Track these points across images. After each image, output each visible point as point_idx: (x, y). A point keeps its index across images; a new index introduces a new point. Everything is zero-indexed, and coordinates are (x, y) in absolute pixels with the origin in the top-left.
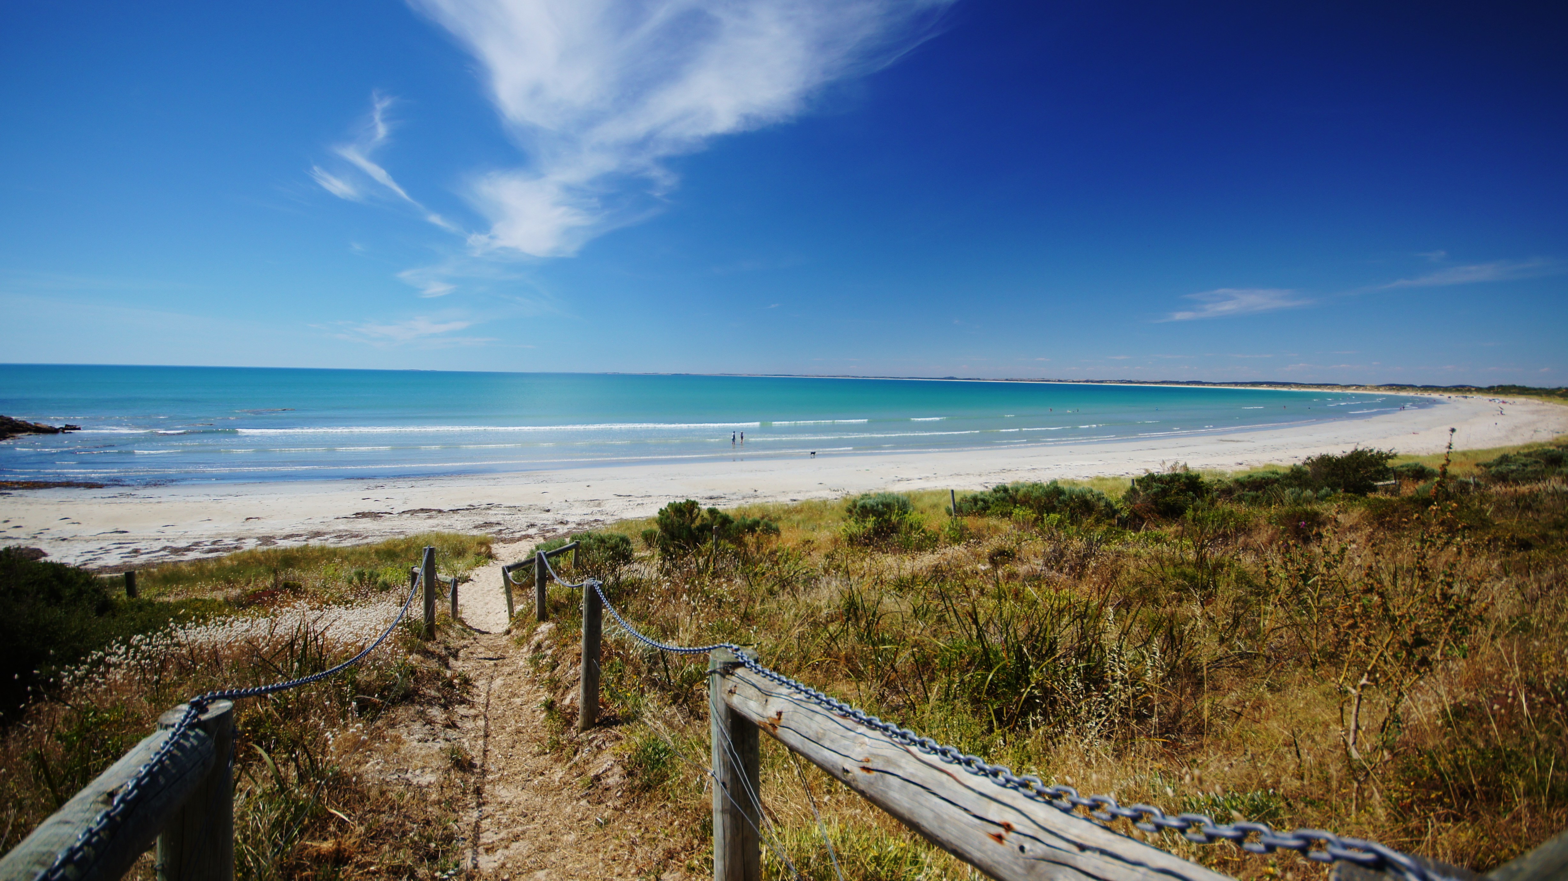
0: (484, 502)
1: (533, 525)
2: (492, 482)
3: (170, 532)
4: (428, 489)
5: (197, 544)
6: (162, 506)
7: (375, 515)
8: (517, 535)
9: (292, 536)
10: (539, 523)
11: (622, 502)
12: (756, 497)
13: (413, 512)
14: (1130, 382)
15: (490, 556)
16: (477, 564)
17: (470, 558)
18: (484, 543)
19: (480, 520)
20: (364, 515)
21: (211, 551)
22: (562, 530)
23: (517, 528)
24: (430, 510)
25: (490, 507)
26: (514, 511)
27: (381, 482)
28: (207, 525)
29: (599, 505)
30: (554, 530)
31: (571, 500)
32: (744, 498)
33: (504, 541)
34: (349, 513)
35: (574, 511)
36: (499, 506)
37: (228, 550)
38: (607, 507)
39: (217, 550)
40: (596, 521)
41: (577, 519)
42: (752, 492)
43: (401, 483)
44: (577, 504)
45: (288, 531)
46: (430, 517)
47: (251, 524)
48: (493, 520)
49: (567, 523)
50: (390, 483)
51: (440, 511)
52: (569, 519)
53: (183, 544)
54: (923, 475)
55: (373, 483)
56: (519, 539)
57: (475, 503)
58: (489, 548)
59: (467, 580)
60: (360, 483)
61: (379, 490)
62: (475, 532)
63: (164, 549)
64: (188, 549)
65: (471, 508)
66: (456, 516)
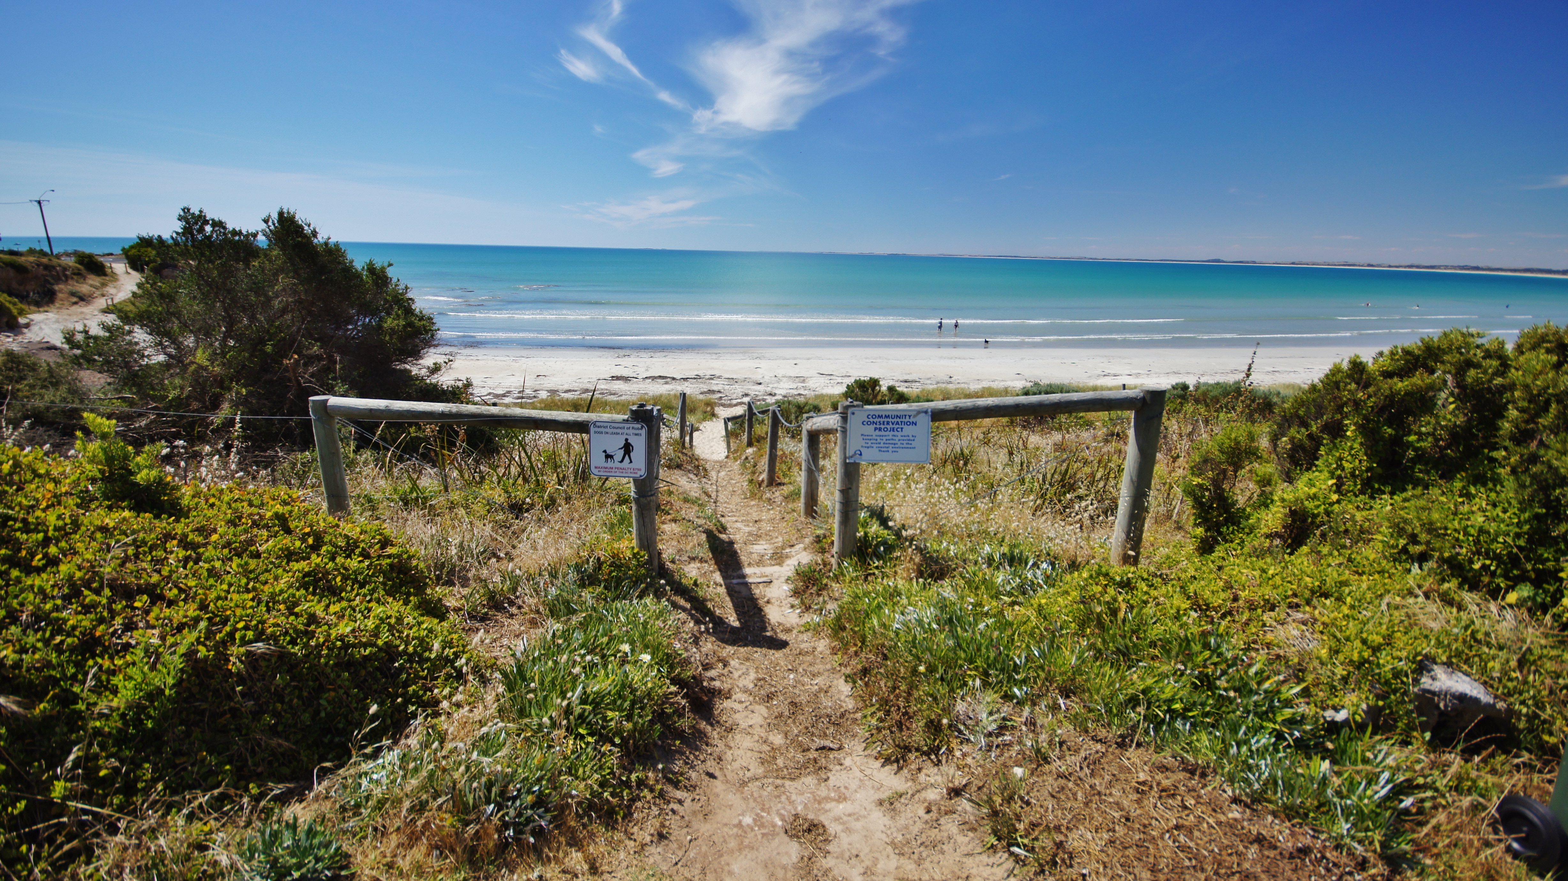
0: (709, 373)
1: (747, 395)
2: (714, 356)
3: (490, 382)
4: (664, 359)
5: (509, 392)
6: (481, 363)
7: (626, 379)
8: (734, 402)
9: (570, 391)
10: (752, 393)
11: (823, 380)
12: (950, 383)
13: (654, 378)
14: (1477, 268)
15: (714, 415)
16: (704, 419)
17: (699, 415)
18: (709, 404)
19: (705, 388)
20: (618, 378)
21: (518, 398)
22: (771, 400)
23: (734, 396)
24: (665, 378)
25: (712, 377)
26: (732, 382)
27: (628, 352)
28: (512, 379)
29: (804, 381)
30: (764, 400)
31: (779, 376)
32: (938, 383)
33: (724, 405)
34: (607, 376)
35: (782, 385)
36: (719, 377)
37: (529, 398)
38: (811, 384)
39: (522, 398)
40: (800, 395)
41: (783, 392)
42: (947, 379)
43: (642, 354)
44: (785, 379)
45: (566, 387)
46: (667, 383)
47: (541, 380)
48: (715, 388)
49: (775, 395)
50: (634, 353)
51: (674, 379)
52: (777, 392)
53: (500, 391)
54: (1134, 372)
55: (621, 352)
56: (736, 405)
57: (701, 373)
58: (713, 408)
59: (698, 429)
60: (612, 352)
61: (626, 358)
62: (701, 397)
63: (489, 394)
64: (504, 395)
65: (698, 378)
66: (686, 384)
